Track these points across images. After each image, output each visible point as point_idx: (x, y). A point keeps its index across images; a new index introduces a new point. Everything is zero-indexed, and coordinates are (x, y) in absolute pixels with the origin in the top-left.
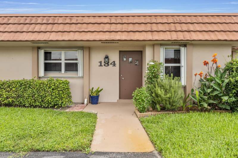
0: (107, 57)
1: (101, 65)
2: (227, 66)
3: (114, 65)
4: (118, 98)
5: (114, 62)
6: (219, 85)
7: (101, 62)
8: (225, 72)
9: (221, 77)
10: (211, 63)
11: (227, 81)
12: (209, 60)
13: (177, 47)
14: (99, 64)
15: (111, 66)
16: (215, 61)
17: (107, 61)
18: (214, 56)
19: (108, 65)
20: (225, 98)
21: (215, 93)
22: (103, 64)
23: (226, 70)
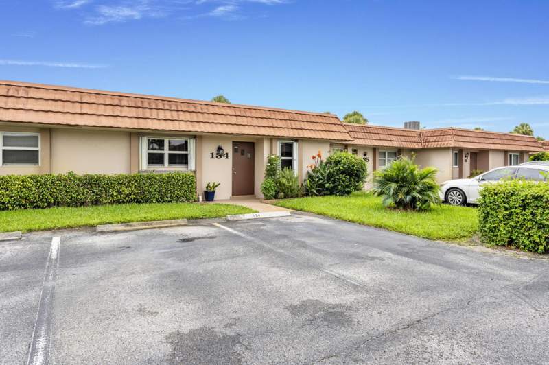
0: (219, 149)
1: (213, 157)
2: (328, 160)
3: (227, 157)
4: (231, 195)
5: (227, 154)
6: (322, 175)
7: (212, 154)
8: (326, 165)
9: (324, 169)
10: (317, 157)
11: (328, 172)
12: (316, 155)
13: (290, 142)
14: (211, 156)
15: (223, 158)
16: (319, 156)
17: (220, 153)
18: (319, 152)
19: (221, 157)
20: (327, 185)
21: (321, 181)
22: (215, 156)
23: (327, 163)
